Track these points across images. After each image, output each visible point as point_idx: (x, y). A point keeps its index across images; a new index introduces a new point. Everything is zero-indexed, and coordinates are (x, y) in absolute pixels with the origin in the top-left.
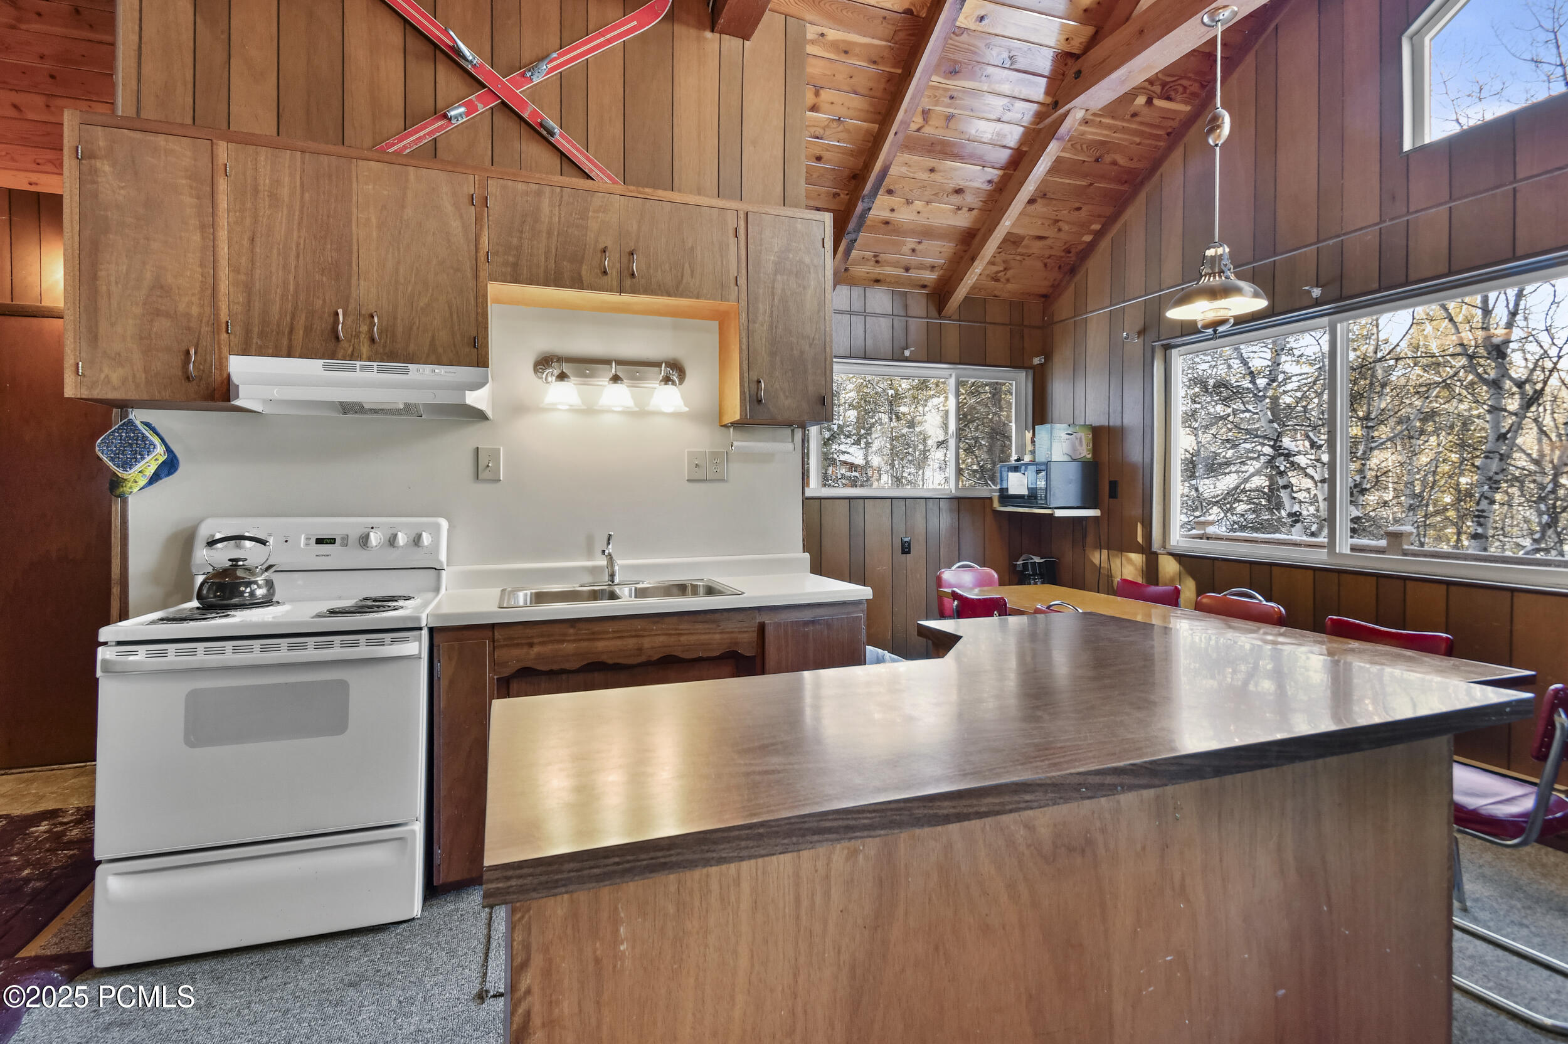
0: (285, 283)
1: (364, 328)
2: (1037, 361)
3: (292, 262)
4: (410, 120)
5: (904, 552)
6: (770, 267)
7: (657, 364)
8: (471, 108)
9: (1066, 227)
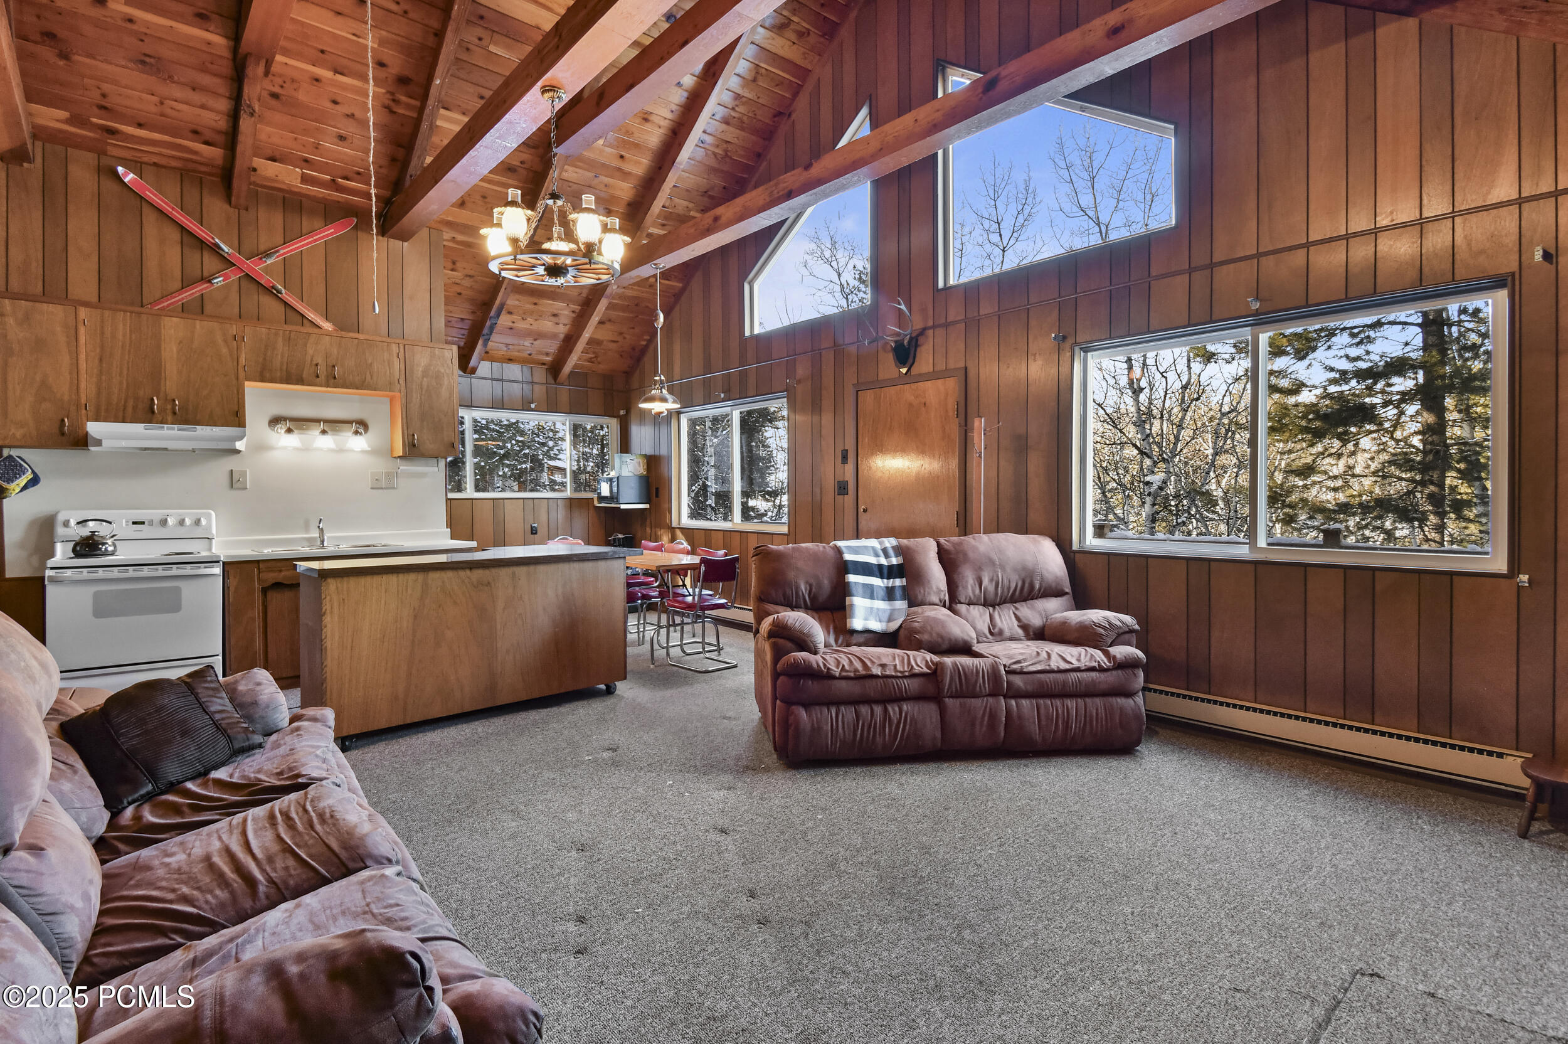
0: (121, 383)
1: (169, 407)
2: (622, 412)
3: (125, 372)
4: (186, 284)
5: (532, 533)
6: (420, 374)
7: (350, 422)
8: (226, 277)
9: (628, 337)
